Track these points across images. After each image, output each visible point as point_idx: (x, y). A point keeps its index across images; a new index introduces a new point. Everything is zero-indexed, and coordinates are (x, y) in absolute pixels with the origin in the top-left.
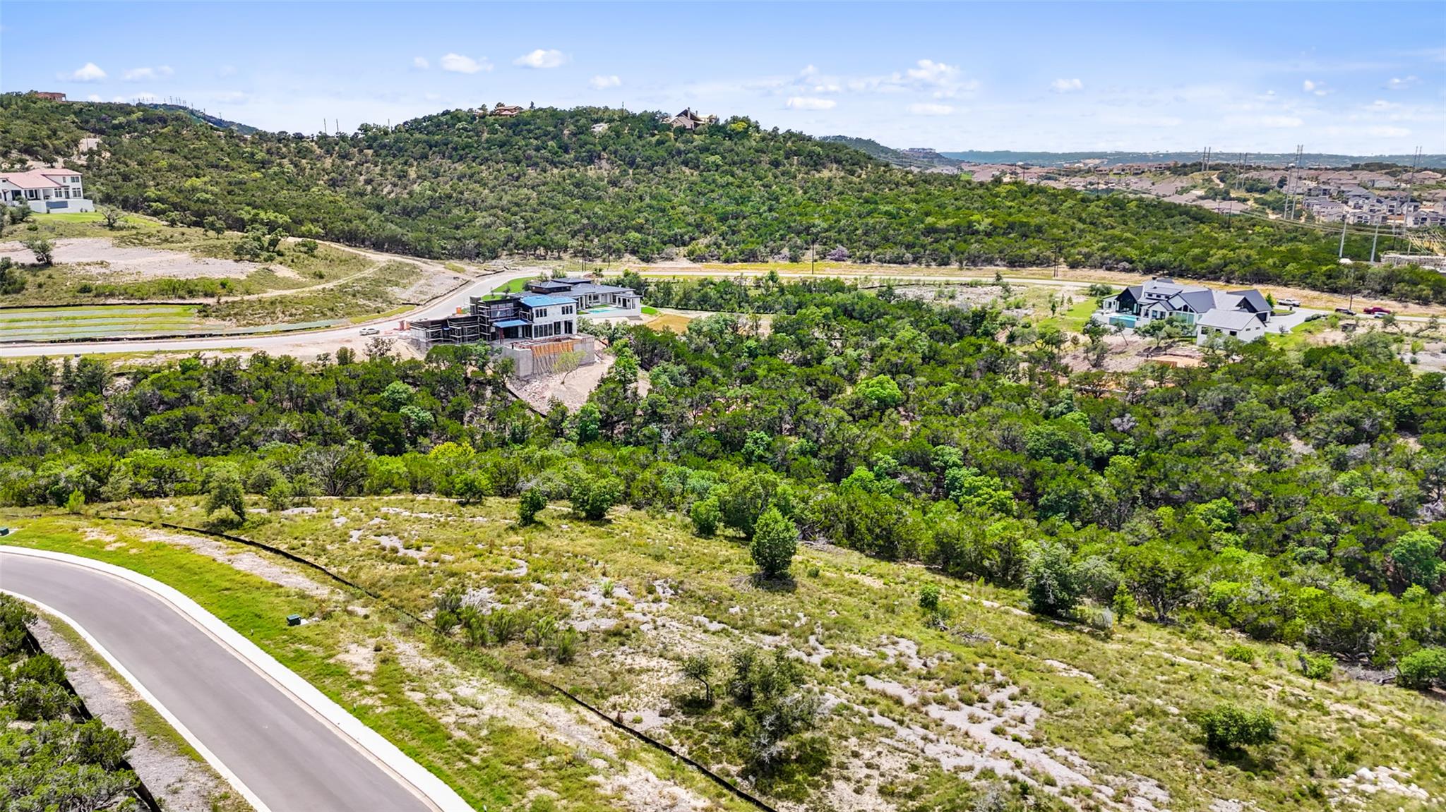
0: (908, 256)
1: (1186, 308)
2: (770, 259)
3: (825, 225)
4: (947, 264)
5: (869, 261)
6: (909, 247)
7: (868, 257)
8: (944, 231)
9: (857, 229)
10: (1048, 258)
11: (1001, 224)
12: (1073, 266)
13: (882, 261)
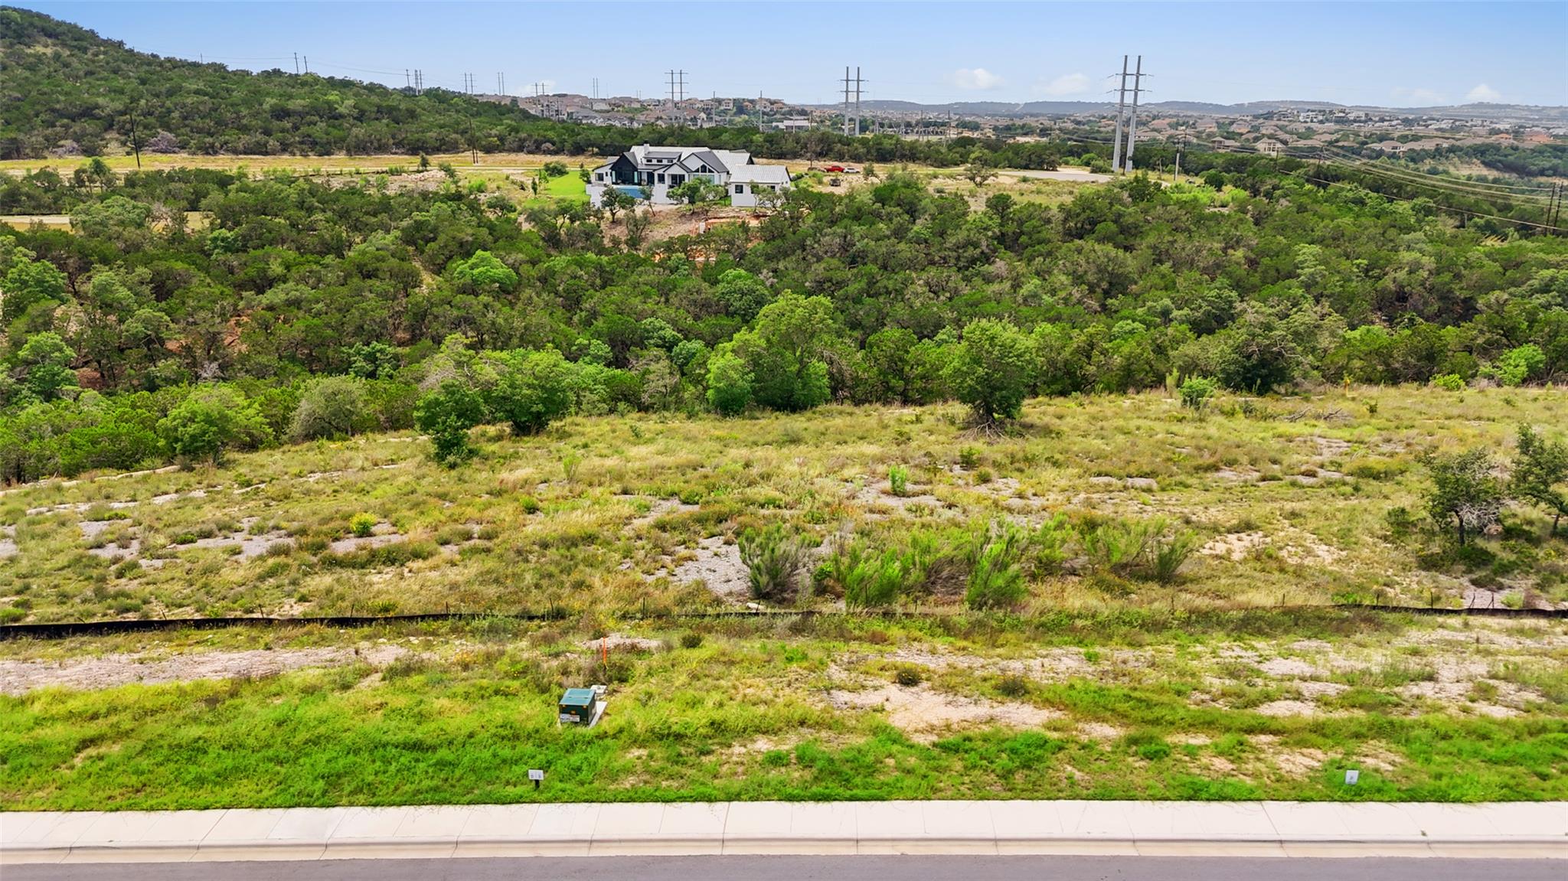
0: (272, 143)
1: (704, 169)
2: (46, 153)
3: (119, 105)
4: (329, 153)
5: (216, 153)
6: (267, 132)
7: (212, 146)
8: (302, 115)
9: (169, 111)
10: (456, 142)
11: (366, 107)
12: (489, 150)
13: (236, 152)
